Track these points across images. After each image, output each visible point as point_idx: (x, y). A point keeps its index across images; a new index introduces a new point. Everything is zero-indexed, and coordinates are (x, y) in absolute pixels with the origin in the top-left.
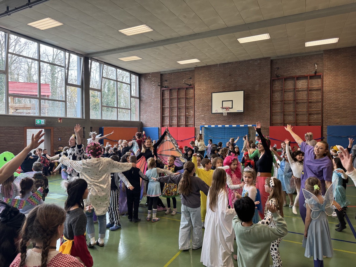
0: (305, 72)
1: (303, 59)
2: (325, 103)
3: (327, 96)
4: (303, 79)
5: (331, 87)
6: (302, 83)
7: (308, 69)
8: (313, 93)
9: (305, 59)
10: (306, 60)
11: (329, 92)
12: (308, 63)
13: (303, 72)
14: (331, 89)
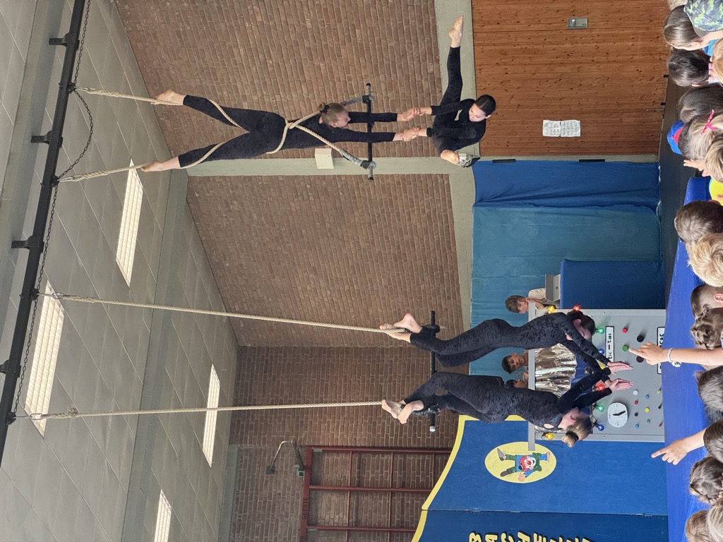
0: (292, 503)
1: (246, 507)
2: (410, 442)
3: (387, 436)
4: (317, 510)
5: (356, 426)
6: (332, 512)
7: (284, 492)
8: (373, 478)
9: (247, 500)
10: (251, 499)
11: (374, 430)
12: (264, 491)
13: (292, 509)
14: (366, 424)
